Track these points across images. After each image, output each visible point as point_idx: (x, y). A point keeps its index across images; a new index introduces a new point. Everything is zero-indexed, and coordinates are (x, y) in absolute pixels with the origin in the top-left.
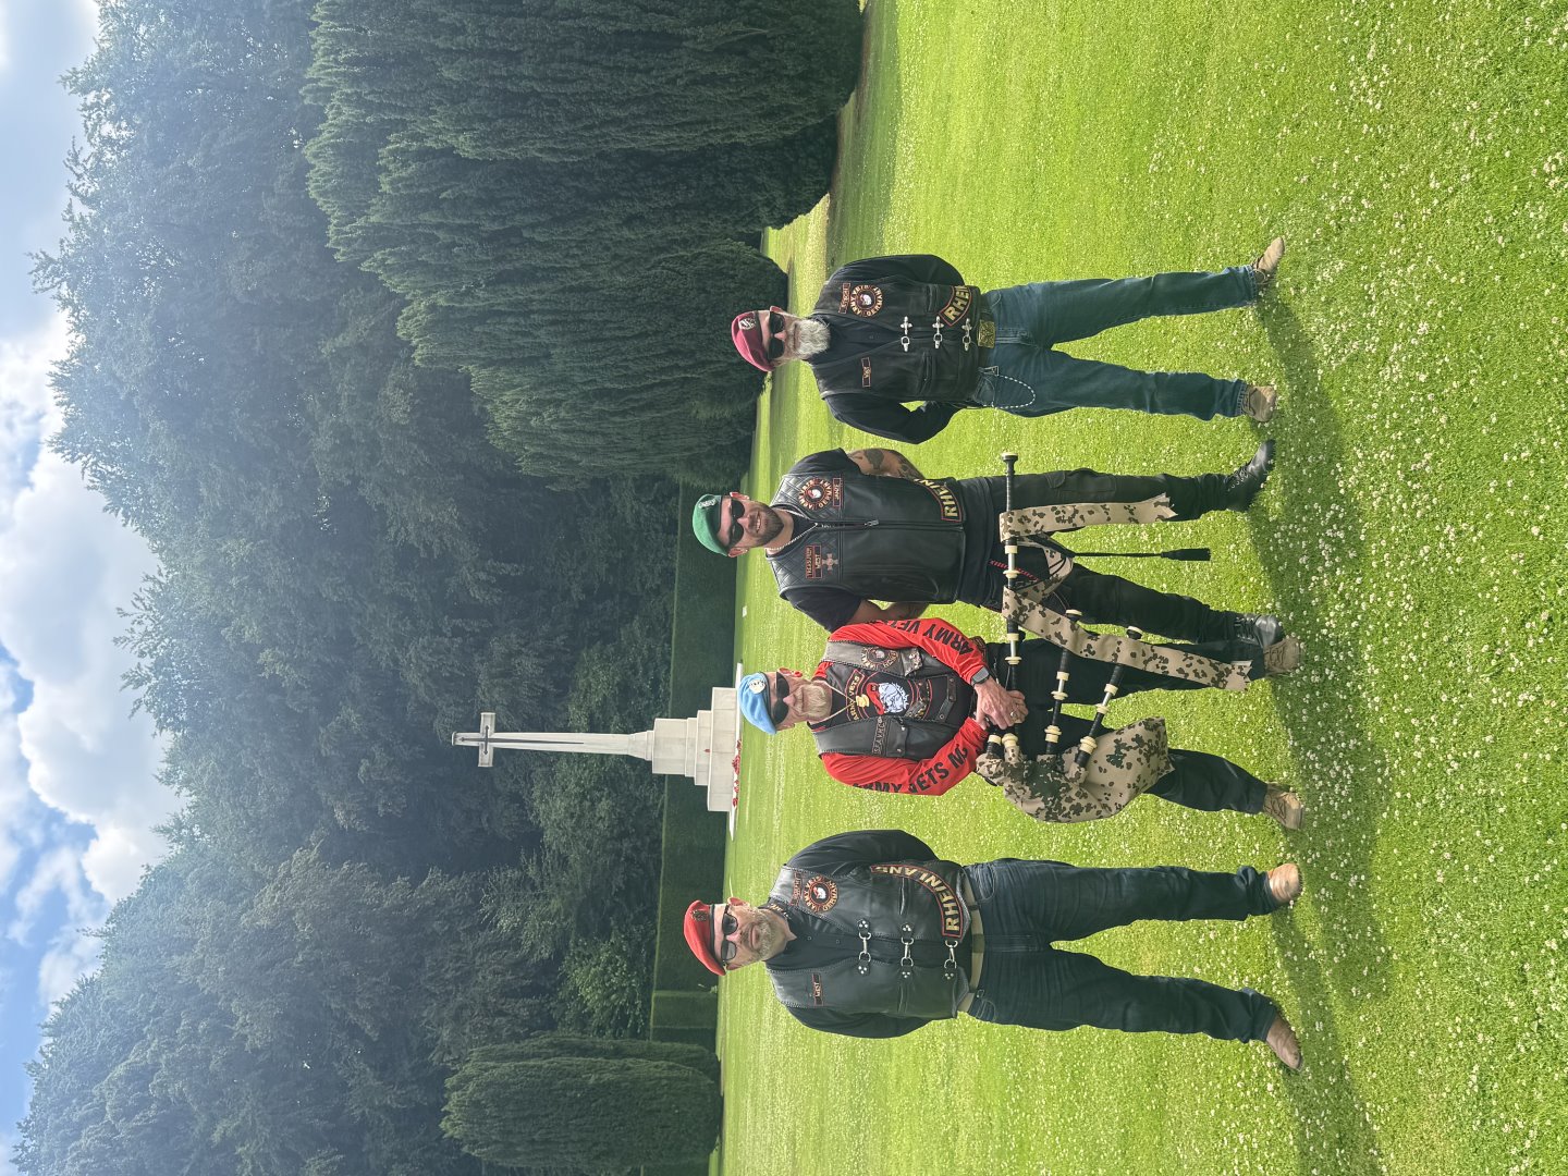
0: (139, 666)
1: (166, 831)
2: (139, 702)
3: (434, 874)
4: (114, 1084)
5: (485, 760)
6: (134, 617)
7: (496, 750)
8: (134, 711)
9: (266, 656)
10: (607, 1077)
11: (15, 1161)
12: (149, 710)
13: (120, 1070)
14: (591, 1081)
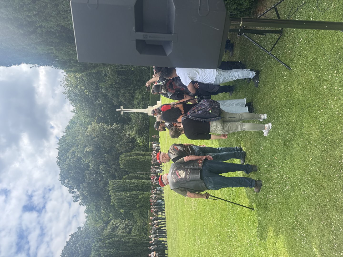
0: (65, 91)
1: (72, 111)
2: (66, 97)
3: (115, 124)
4: (70, 154)
5: (122, 113)
6: (63, 82)
7: (123, 112)
8: (65, 98)
9: (85, 91)
10: (143, 159)
11: (57, 163)
12: (68, 98)
13: (71, 152)
14: (141, 160)
